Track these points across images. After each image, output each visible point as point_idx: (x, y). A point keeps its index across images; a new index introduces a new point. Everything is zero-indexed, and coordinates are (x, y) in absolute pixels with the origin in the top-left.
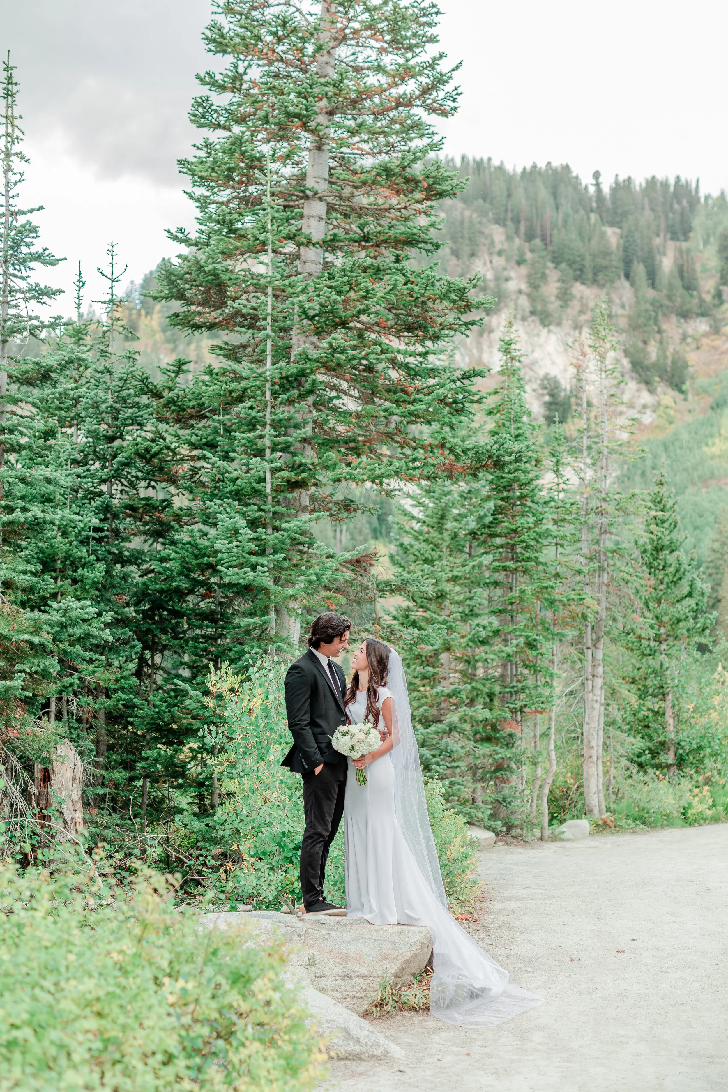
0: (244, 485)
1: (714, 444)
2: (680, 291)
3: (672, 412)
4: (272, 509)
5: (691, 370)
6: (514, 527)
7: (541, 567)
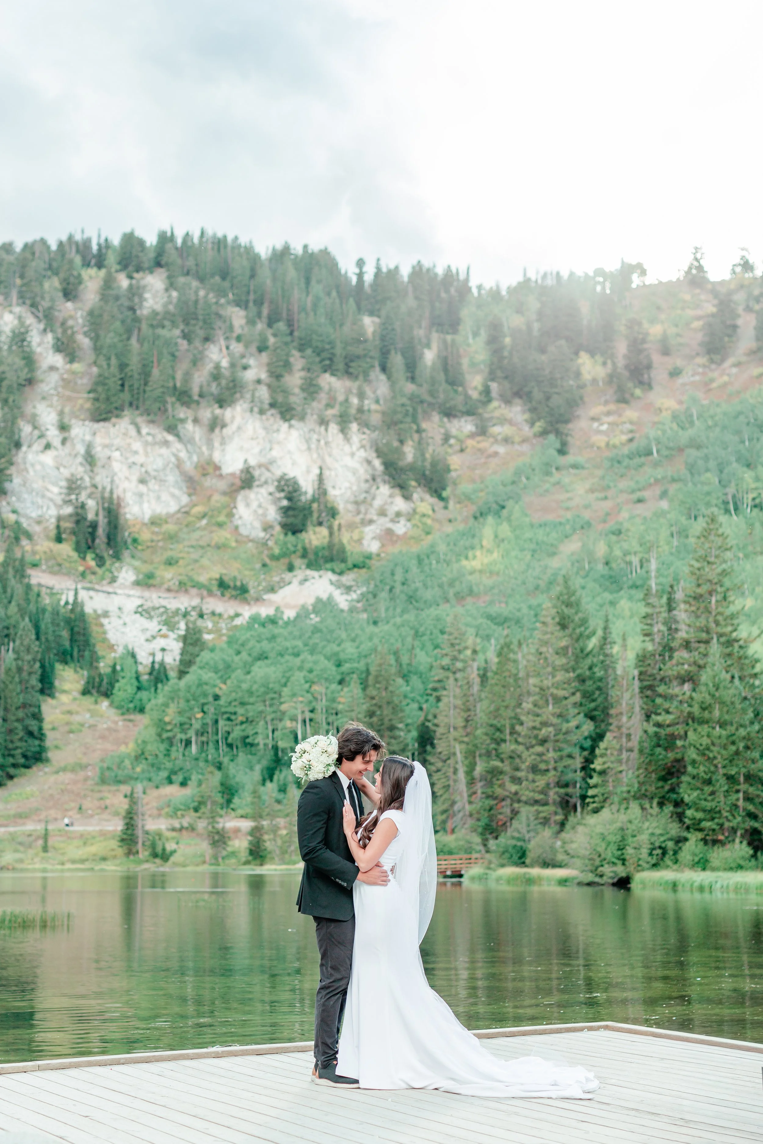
1: (475, 557)
2: (443, 388)
3: (429, 522)
5: (453, 474)
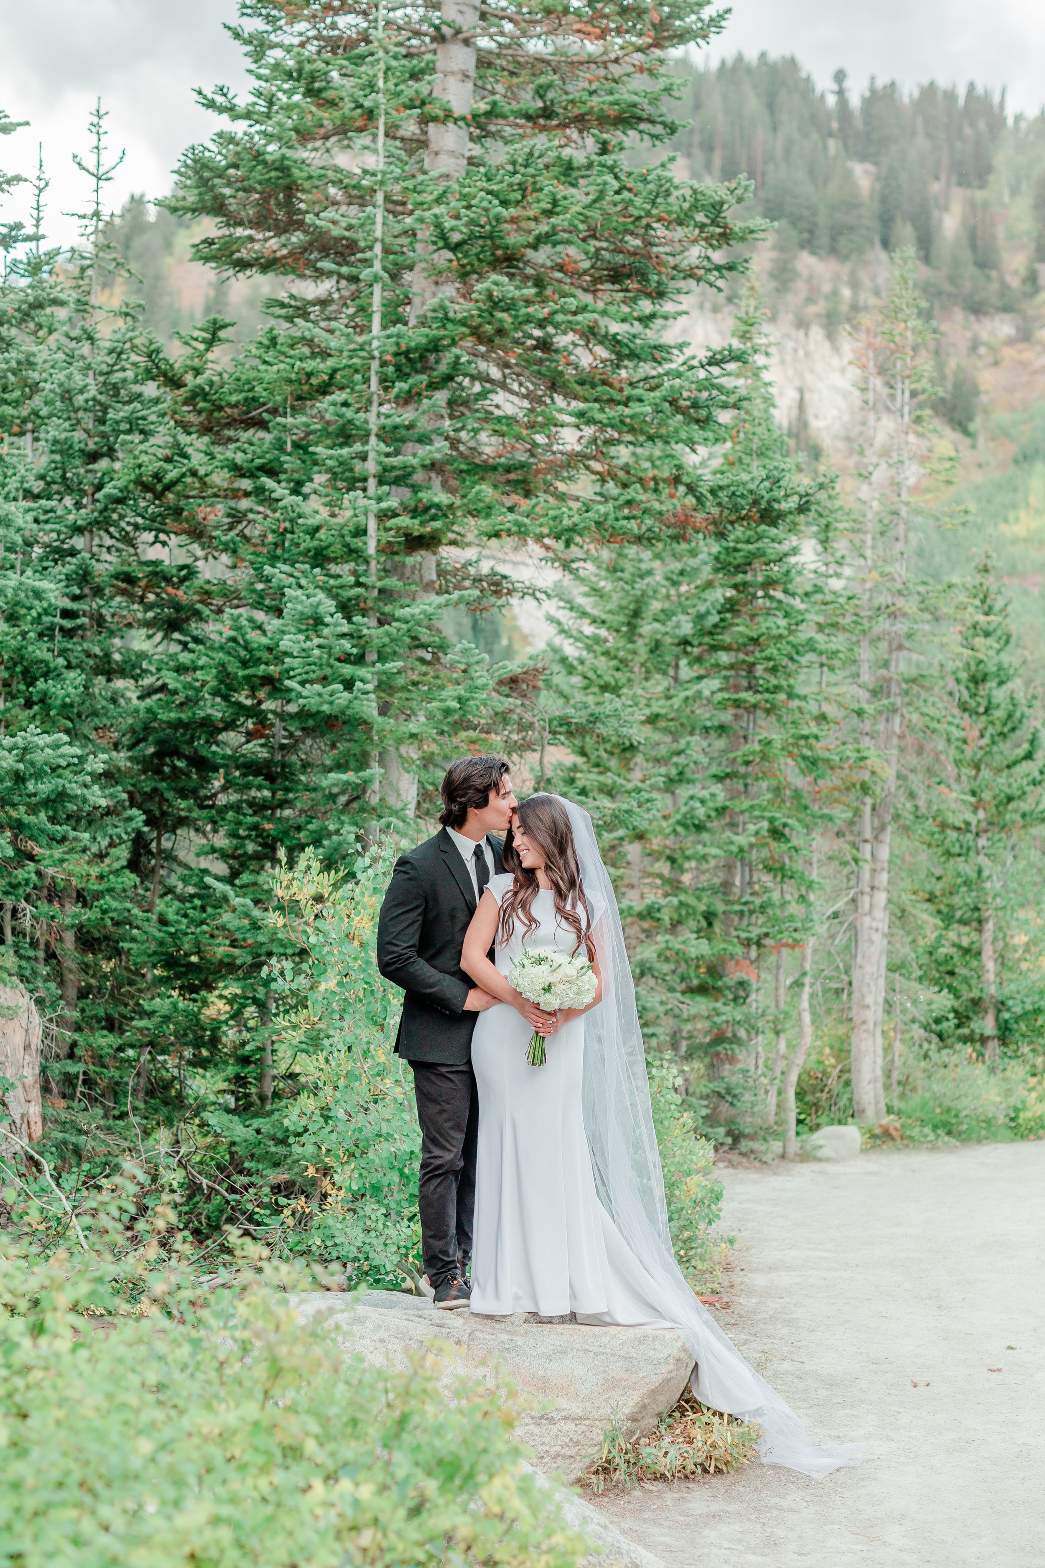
0: (331, 539)
1: (1017, 520)
2: (970, 270)
4: (379, 584)
5: (984, 398)
6: (754, 635)
7: (796, 703)
